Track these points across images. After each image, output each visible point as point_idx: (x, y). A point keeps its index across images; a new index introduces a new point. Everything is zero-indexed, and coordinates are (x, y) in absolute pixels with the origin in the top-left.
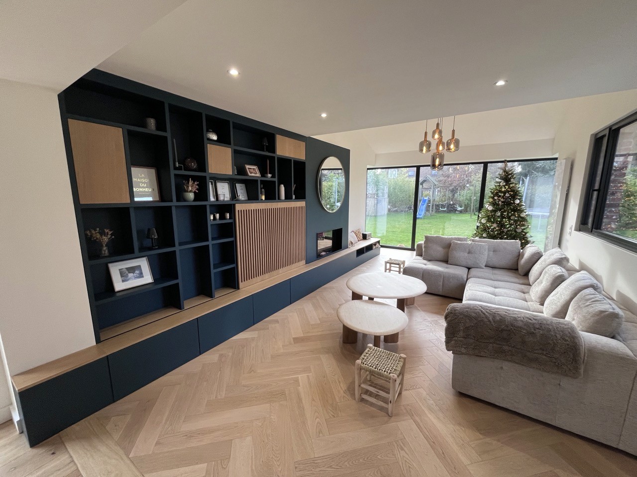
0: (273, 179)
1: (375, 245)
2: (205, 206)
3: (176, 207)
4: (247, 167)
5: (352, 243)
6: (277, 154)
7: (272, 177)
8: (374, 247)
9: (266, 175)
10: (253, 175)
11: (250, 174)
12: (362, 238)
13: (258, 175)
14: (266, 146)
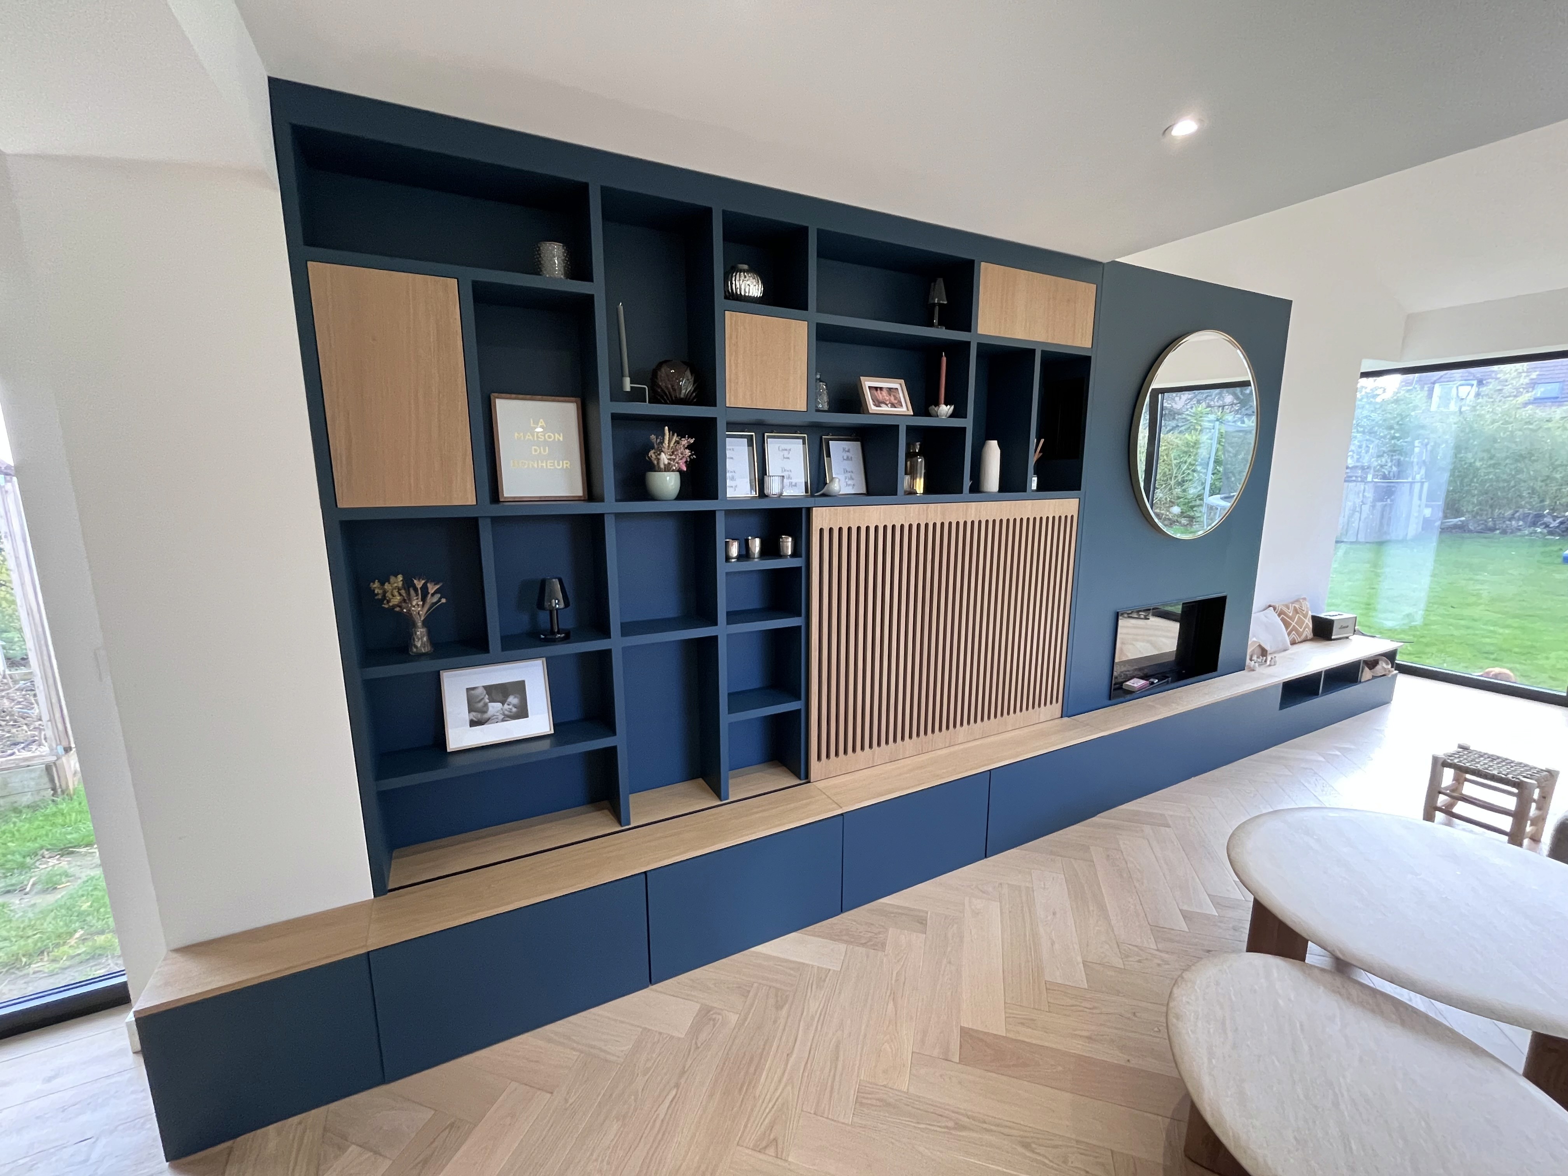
0: (957, 423)
1: (1372, 663)
2: (712, 514)
3: (619, 516)
4: (867, 383)
5: (1264, 652)
6: (980, 331)
7: (953, 415)
8: (1367, 674)
9: (933, 408)
10: (885, 409)
11: (872, 408)
12: (1308, 632)
13: (905, 408)
14: (940, 305)
